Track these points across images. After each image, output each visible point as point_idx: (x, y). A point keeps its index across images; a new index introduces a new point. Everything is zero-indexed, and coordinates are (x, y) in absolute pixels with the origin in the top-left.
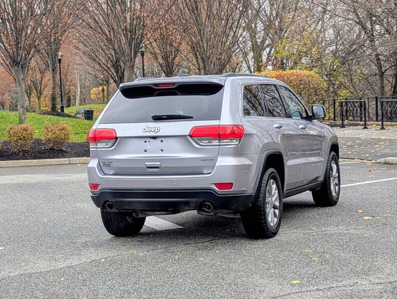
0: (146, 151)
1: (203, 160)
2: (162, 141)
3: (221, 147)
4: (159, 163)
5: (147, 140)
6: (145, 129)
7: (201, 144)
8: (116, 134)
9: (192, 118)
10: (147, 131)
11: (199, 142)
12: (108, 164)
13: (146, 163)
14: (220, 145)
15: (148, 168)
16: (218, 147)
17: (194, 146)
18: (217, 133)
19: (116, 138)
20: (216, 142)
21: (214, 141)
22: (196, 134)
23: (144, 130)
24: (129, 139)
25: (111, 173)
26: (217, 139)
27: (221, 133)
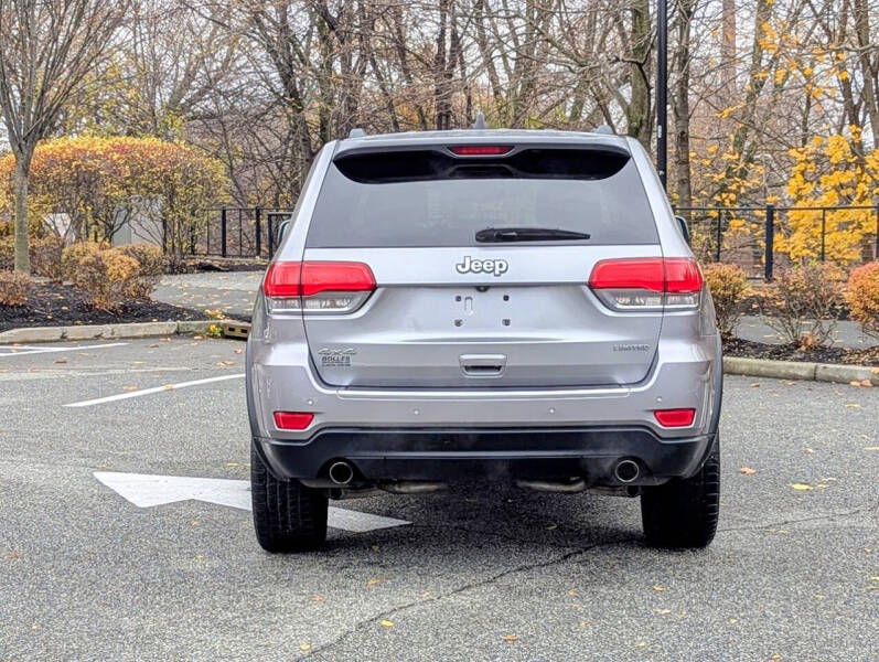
0: (458, 323)
1: (621, 349)
2: (506, 298)
3: (666, 314)
4: (501, 357)
5: (464, 294)
6: (464, 266)
7: (619, 306)
8: (373, 277)
9: (587, 237)
10: (470, 270)
11: (611, 300)
12: (339, 360)
13: (464, 357)
14: (663, 311)
15: (467, 368)
16: (660, 315)
17: (598, 312)
18: (662, 280)
19: (373, 288)
20: (654, 302)
21: (650, 299)
22: (607, 280)
23: (460, 267)
24: (412, 291)
25: (347, 384)
26: (657, 296)
27: (668, 279)
